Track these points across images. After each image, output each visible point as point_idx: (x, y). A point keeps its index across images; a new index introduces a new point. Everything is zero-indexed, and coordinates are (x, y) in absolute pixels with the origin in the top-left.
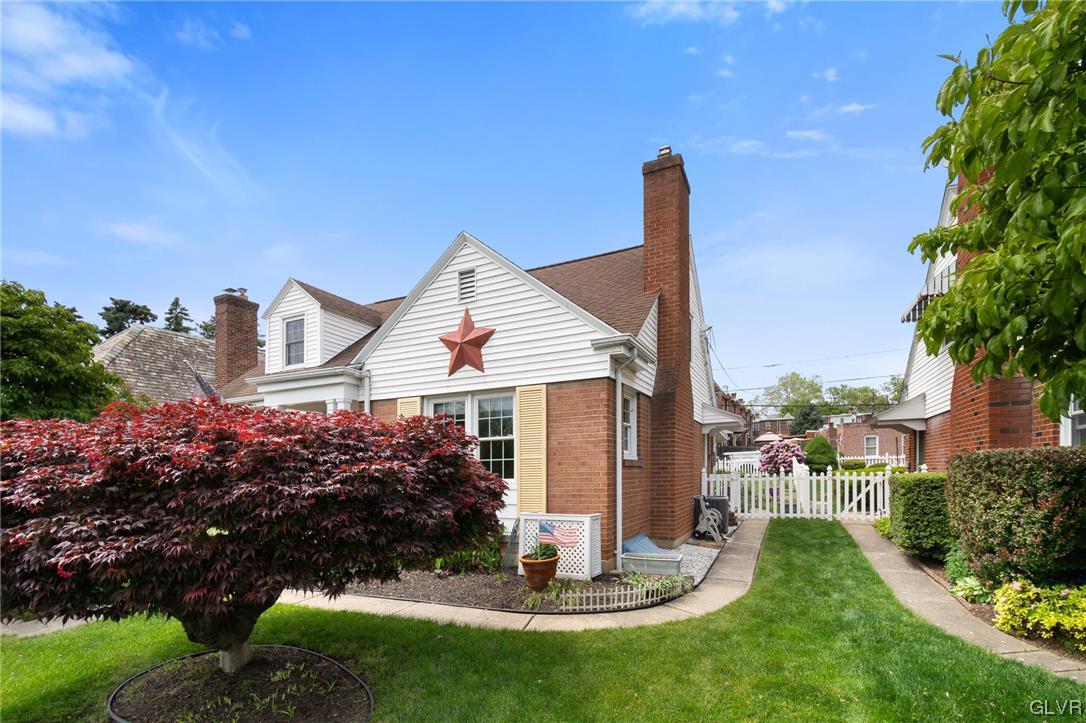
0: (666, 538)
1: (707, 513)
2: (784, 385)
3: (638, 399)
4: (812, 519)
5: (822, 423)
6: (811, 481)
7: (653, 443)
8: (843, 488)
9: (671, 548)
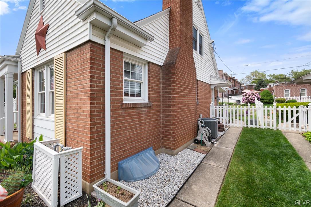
0: (170, 148)
1: (202, 130)
2: (252, 74)
3: (149, 66)
4: (265, 128)
5: (266, 86)
6: (264, 110)
7: (163, 92)
8: (282, 114)
9: (172, 155)
